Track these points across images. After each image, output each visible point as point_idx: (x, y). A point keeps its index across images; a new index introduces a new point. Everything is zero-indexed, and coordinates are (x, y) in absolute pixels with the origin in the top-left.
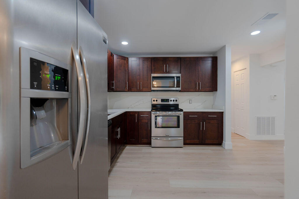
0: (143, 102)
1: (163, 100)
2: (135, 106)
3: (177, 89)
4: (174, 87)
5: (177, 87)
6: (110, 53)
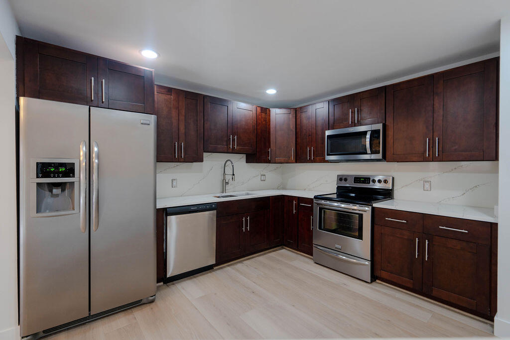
0: (327, 181)
1: (357, 179)
2: (313, 188)
3: (373, 156)
4: (366, 153)
5: (372, 152)
6: (259, 109)
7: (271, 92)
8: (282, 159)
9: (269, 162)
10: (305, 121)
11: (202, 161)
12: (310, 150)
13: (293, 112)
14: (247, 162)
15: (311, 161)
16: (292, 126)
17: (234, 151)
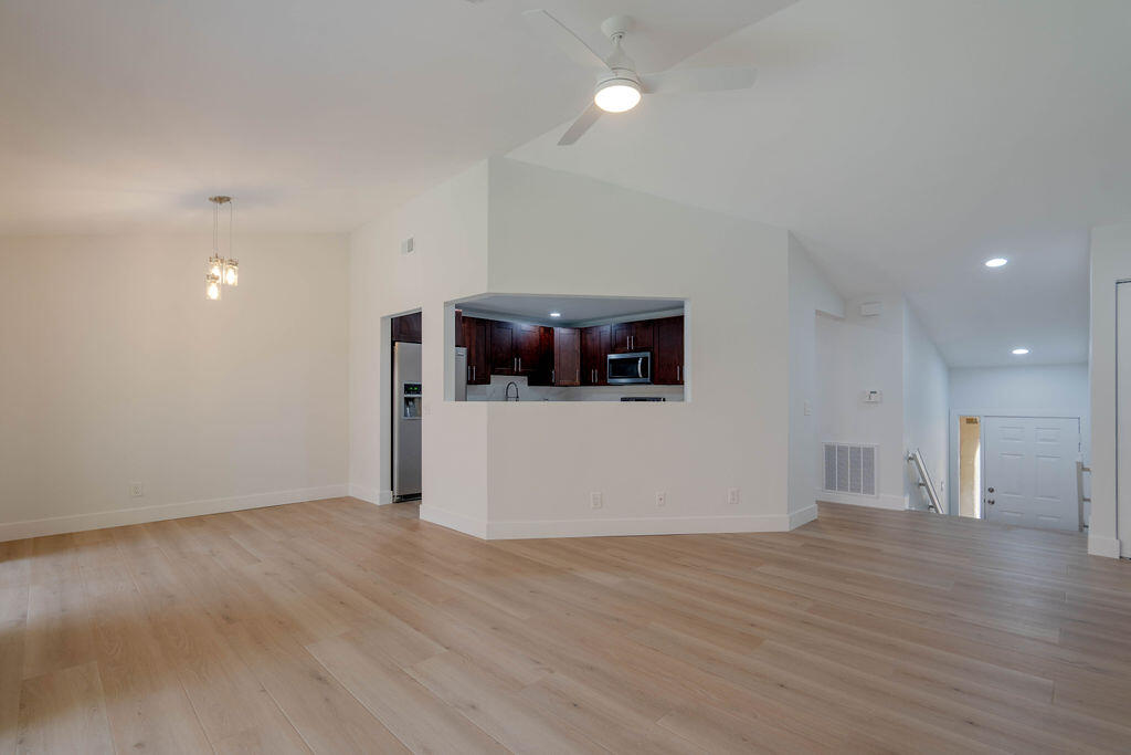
3: (645, 380)
4: (639, 377)
5: (643, 377)
6: (542, 330)
7: (555, 315)
8: (566, 382)
9: (553, 385)
10: (590, 343)
11: (489, 383)
12: (594, 373)
13: (578, 332)
14: (529, 385)
15: (595, 384)
16: (577, 347)
17: (517, 374)
